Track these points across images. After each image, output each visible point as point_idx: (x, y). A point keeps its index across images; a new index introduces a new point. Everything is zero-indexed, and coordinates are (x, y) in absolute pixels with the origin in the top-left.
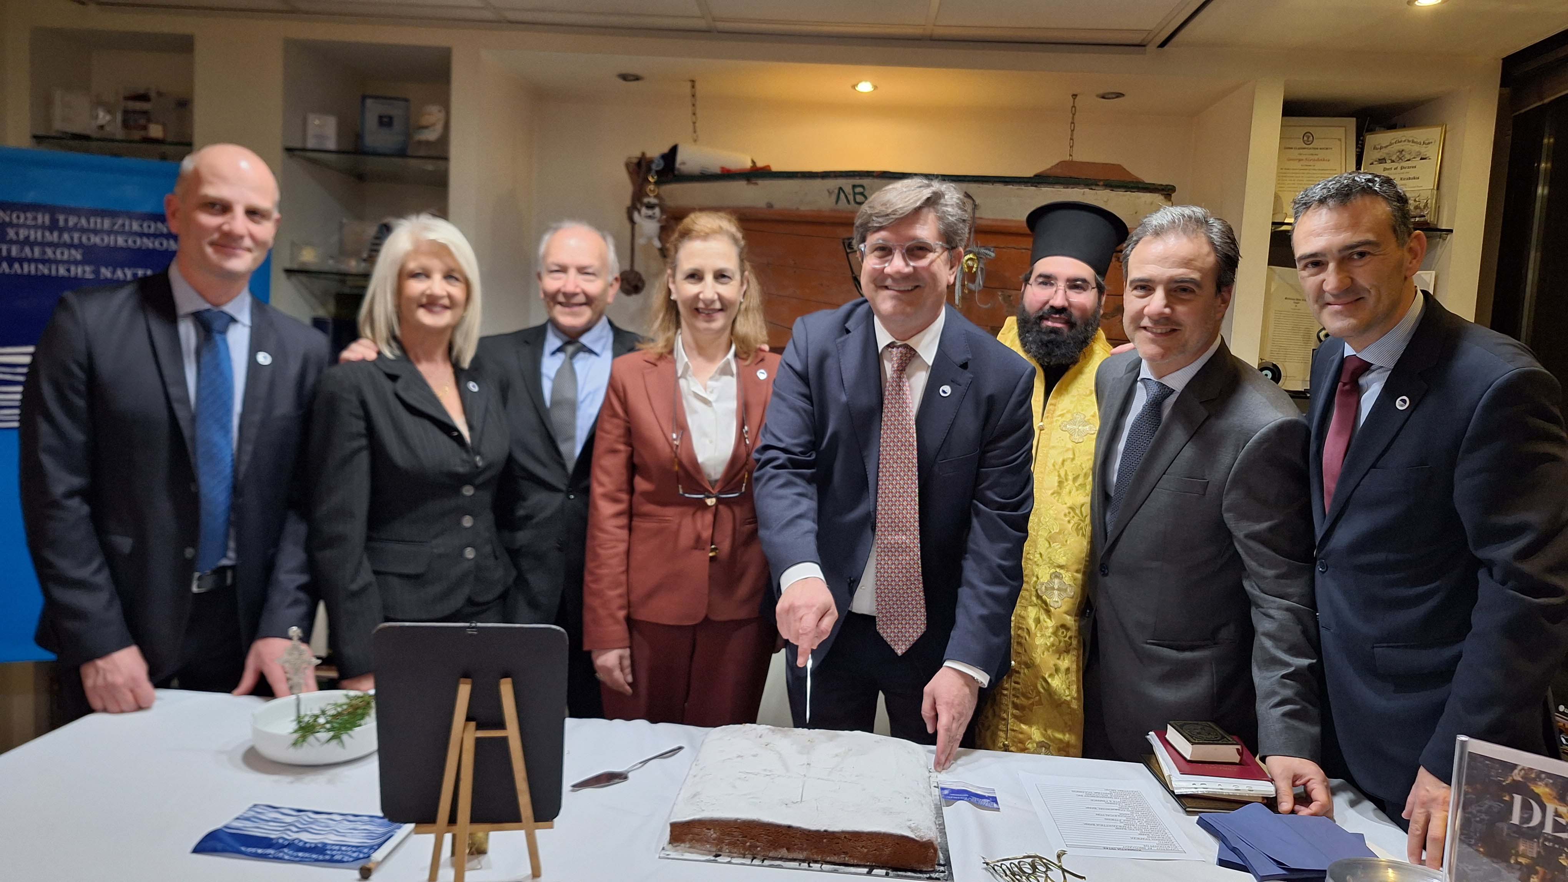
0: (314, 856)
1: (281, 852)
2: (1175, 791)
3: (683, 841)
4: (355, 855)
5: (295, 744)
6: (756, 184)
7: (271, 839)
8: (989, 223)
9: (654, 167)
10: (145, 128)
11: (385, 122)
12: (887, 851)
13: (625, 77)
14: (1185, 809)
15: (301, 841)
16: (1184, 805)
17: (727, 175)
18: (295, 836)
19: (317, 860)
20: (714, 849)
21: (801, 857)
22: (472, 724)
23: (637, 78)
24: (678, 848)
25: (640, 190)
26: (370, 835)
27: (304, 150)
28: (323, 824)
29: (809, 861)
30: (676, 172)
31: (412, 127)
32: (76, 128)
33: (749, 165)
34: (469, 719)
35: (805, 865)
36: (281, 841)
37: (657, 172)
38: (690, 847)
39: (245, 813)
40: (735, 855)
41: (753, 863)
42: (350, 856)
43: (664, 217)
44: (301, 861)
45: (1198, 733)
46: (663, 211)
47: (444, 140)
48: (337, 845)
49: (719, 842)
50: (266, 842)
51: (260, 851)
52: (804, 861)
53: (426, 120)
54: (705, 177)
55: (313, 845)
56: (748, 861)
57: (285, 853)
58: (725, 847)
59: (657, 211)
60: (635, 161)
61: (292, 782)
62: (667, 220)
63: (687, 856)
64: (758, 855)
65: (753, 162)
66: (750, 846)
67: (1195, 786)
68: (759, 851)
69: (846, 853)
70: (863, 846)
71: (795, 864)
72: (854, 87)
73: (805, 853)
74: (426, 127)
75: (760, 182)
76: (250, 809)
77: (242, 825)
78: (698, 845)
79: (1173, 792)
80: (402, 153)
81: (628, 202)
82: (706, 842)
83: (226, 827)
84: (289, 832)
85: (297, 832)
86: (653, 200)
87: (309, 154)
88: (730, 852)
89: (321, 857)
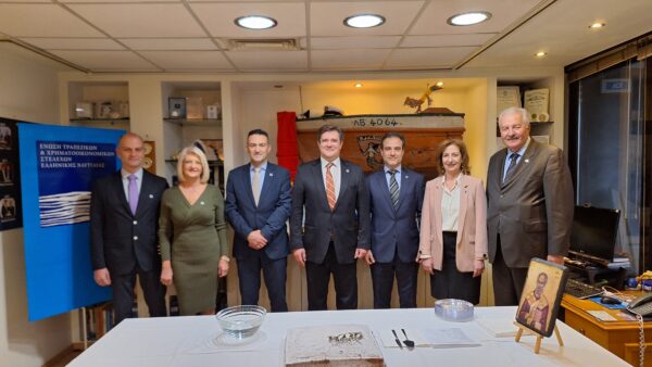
13: (277, 86)
32: (85, 116)
72: (355, 86)
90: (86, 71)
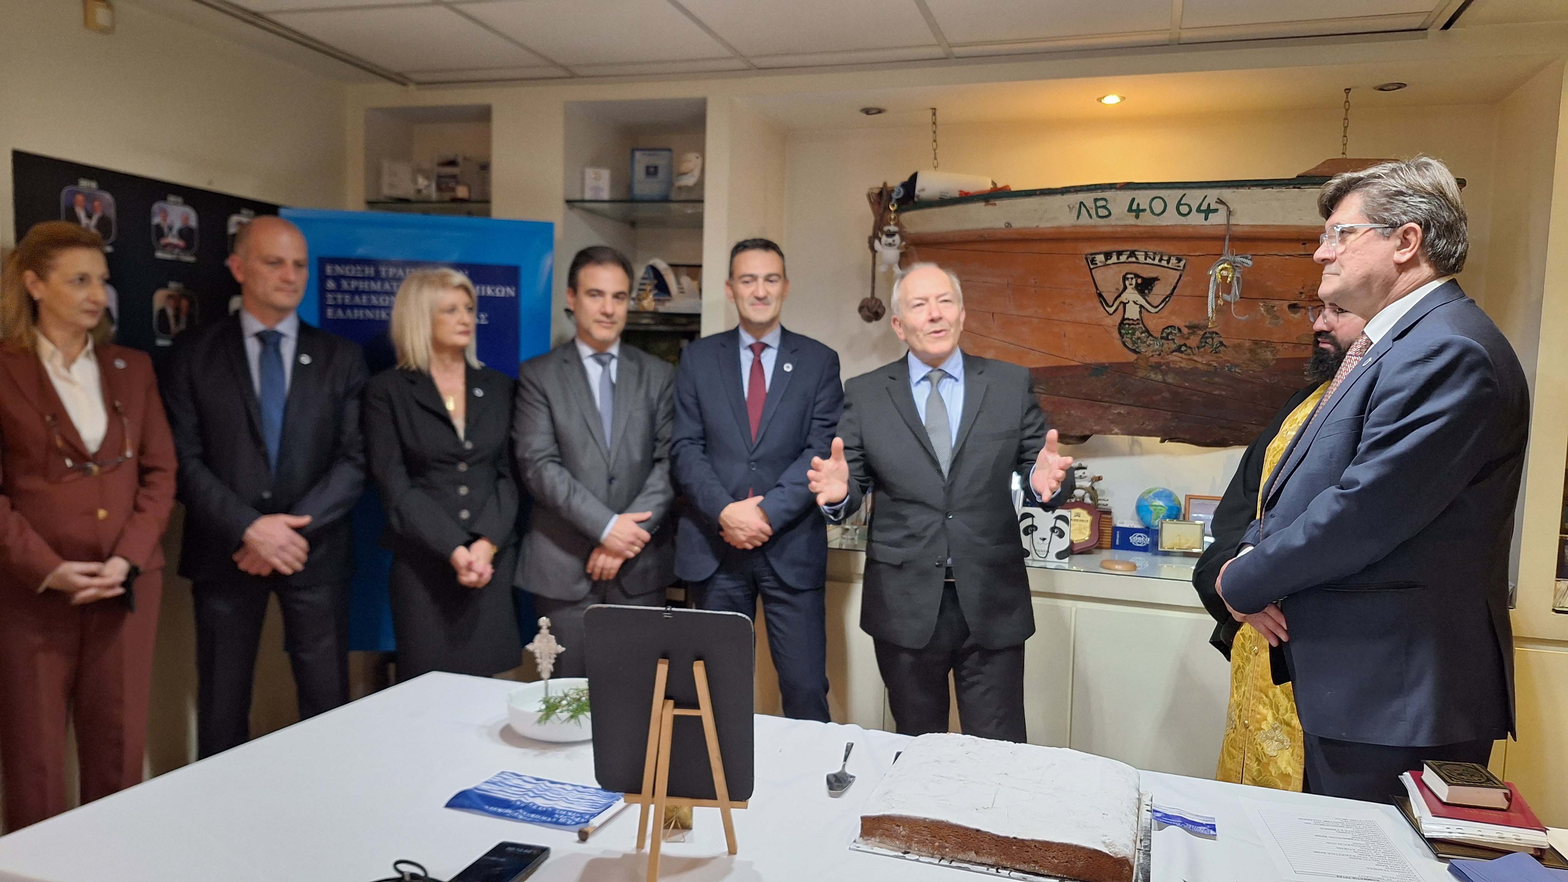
0: (544, 818)
1: (516, 812)
2: (1425, 834)
3: (873, 836)
4: (578, 820)
5: (539, 721)
6: (995, 204)
7: (511, 801)
8: (1246, 229)
9: (895, 196)
10: (453, 190)
11: (652, 171)
12: (1080, 864)
13: (867, 111)
14: (1436, 855)
15: (534, 804)
16: (1435, 849)
17: (965, 198)
18: (531, 800)
19: (545, 822)
20: (903, 846)
21: (990, 862)
22: (671, 703)
23: (880, 111)
24: (869, 841)
25: (881, 219)
26: (594, 804)
27: (583, 201)
28: (555, 792)
29: (998, 867)
30: (916, 199)
31: (674, 173)
32: (400, 193)
33: (989, 186)
34: (667, 697)
35: (993, 870)
36: (518, 803)
37: (898, 200)
38: (880, 842)
39: (493, 778)
40: (924, 854)
41: (940, 863)
42: (573, 820)
43: (904, 243)
44: (532, 821)
45: (1458, 774)
46: (902, 238)
47: (700, 184)
48: (564, 810)
49: (908, 839)
50: (505, 804)
51: (500, 810)
52: (992, 866)
53: (685, 167)
54: (943, 202)
55: (544, 809)
56: (936, 861)
57: (520, 814)
58: (914, 845)
59: (897, 238)
60: (877, 191)
61: (536, 756)
62: (906, 247)
63: (877, 850)
64: (946, 856)
65: (994, 183)
66: (939, 846)
67: (1449, 830)
68: (948, 852)
69: (1035, 862)
70: (1054, 857)
71: (984, 869)
72: (1100, 100)
73: (994, 859)
74: (685, 174)
75: (998, 202)
76: (498, 775)
77: (489, 788)
78: (888, 841)
79: (1423, 835)
80: (666, 200)
81: (870, 232)
82: (895, 838)
83: (476, 788)
84: (526, 796)
85: (534, 797)
86: (893, 228)
87: (587, 205)
88: (919, 850)
89: (549, 819)
90: (400, 79)
